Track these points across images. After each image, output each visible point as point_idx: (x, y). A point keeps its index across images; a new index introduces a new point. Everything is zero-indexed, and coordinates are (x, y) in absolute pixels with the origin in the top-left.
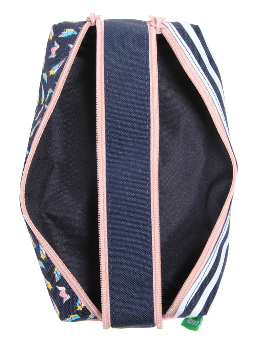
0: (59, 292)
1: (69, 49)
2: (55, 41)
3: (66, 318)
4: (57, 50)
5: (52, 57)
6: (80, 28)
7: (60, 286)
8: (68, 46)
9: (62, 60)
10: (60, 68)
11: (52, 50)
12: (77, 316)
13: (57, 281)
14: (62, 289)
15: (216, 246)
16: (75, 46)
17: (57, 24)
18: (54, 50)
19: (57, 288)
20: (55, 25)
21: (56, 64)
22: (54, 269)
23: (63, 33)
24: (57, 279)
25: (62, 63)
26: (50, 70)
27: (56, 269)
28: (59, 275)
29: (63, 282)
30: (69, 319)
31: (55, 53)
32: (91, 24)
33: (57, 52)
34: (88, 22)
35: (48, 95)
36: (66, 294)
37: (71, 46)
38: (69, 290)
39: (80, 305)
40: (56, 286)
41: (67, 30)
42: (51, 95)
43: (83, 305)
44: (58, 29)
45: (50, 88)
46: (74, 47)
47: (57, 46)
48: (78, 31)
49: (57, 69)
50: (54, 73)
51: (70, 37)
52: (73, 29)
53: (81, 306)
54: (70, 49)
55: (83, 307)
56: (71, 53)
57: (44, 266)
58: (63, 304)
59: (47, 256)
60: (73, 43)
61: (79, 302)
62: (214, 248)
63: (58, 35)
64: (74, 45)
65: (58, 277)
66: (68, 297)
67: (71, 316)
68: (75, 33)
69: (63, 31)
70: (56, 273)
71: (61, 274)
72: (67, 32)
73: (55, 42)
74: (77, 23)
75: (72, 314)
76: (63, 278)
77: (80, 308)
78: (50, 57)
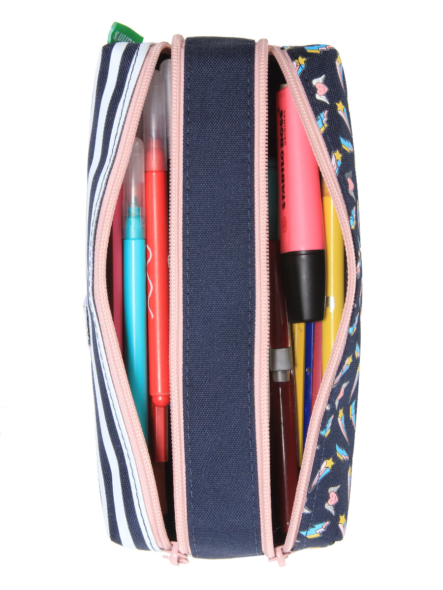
0: (327, 93)
1: (308, 505)
2: (334, 514)
3: (326, 51)
4: (328, 500)
5: (335, 488)
6: (298, 541)
7: (322, 103)
8: (310, 509)
9: (316, 486)
10: (317, 472)
11: (337, 500)
12: (310, 49)
13: (326, 111)
14: (322, 96)
15: (114, 154)
16: (300, 512)
17: (336, 542)
18: (333, 499)
19: (329, 101)
20: (340, 540)
21: (326, 477)
22: (325, 132)
23: (322, 529)
24: (324, 115)
25: (315, 482)
26: (333, 467)
27: (323, 130)
28: (320, 120)
29: (317, 107)
30: (322, 48)
31: (331, 496)
32: (282, 549)
33: (327, 498)
34: (287, 552)
35: (329, 425)
36: (317, 87)
37: (307, 511)
38: (311, 92)
39: (300, 65)
40: (330, 105)
41: (318, 535)
42: (323, 426)
43: (295, 63)
44: (333, 535)
45: (327, 438)
46: (301, 509)
47: (329, 506)
48: (299, 536)
49: (321, 469)
50: (325, 463)
51: (311, 525)
52: (309, 539)
53: (299, 63)
54: (306, 505)
55: (296, 61)
56: (303, 499)
57: (340, 141)
58: (326, 75)
59: (330, 155)
60: (304, 516)
61: (301, 70)
62: (117, 149)
63: (330, 525)
64: (302, 513)
65: (323, 117)
66: (316, 82)
67: (318, 52)
68: (304, 533)
69: (323, 533)
70: (323, 124)
71: (317, 120)
72: (318, 531)
73: (333, 512)
74: (305, 547)
75: (316, 54)
76: (315, 113)
77: (302, 60)
78: (338, 487)
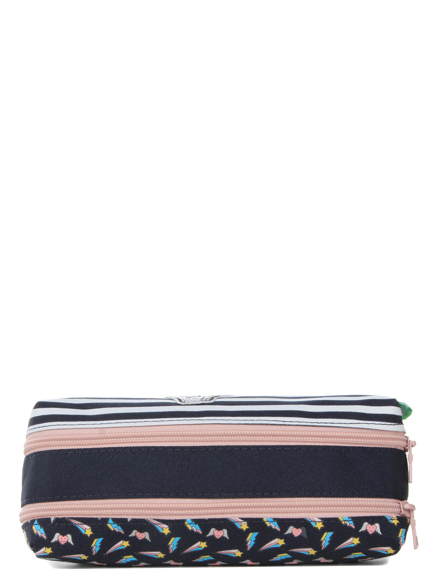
0: (367, 532)
1: (57, 520)
2: (51, 542)
3: (399, 541)
4: (62, 535)
5: (71, 540)
7: (361, 526)
8: (54, 522)
9: (72, 523)
10: (82, 522)
11: (63, 544)
12: (402, 531)
13: (354, 527)
14: (366, 526)
16: (51, 516)
18: (63, 539)
19: (361, 532)
21: (78, 531)
22: (339, 520)
23: (40, 534)
24: (351, 524)
25: (75, 522)
26: (87, 536)
27: (341, 519)
28: (348, 520)
29: (358, 521)
30: (402, 539)
31: (65, 537)
35: (117, 528)
36: (373, 526)
38: (372, 520)
39: (393, 520)
40: (358, 532)
41: (35, 532)
43: (394, 516)
44: (35, 543)
47: (57, 537)
48: (33, 520)
49: (83, 525)
50: (89, 528)
51: (42, 526)
52: (32, 527)
55: (396, 518)
57: (331, 532)
58: (381, 536)
59: (321, 519)
60: (49, 519)
61: (389, 518)
63: (44, 540)
65: (350, 522)
66: (377, 526)
67: (400, 536)
68: (36, 522)
69: (37, 536)
70: (345, 521)
71: (349, 518)
72: (38, 531)
73: (53, 541)
75: (398, 533)
76: (354, 517)
77: (396, 522)
78: (72, 544)
